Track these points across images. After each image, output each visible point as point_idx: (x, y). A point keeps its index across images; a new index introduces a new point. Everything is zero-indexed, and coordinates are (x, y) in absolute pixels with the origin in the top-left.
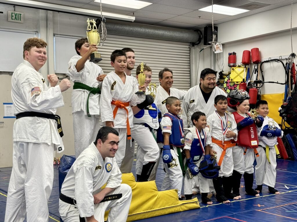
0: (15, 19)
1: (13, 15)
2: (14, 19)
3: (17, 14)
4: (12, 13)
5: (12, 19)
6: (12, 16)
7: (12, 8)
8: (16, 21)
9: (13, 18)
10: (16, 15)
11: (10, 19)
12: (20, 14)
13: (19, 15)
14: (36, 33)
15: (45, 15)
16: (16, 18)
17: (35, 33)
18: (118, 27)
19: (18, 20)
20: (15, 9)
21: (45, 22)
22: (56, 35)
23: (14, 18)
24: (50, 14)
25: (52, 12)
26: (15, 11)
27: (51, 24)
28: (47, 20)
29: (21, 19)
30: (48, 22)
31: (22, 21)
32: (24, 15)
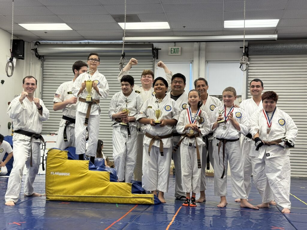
1: (173, 50)
4: (171, 48)
5: (171, 53)
6: (171, 51)
7: (173, 44)
8: (174, 54)
10: (174, 50)
11: (170, 54)
12: (178, 48)
13: (177, 49)
14: (192, 62)
15: (198, 46)
16: (174, 52)
17: (190, 62)
18: (268, 47)
19: (176, 53)
20: (175, 45)
21: (198, 52)
22: (209, 62)
23: (172, 52)
24: (203, 45)
25: (205, 43)
26: (175, 46)
27: (203, 53)
28: (200, 50)
29: (179, 52)
30: (201, 52)
31: (179, 53)
32: (181, 48)
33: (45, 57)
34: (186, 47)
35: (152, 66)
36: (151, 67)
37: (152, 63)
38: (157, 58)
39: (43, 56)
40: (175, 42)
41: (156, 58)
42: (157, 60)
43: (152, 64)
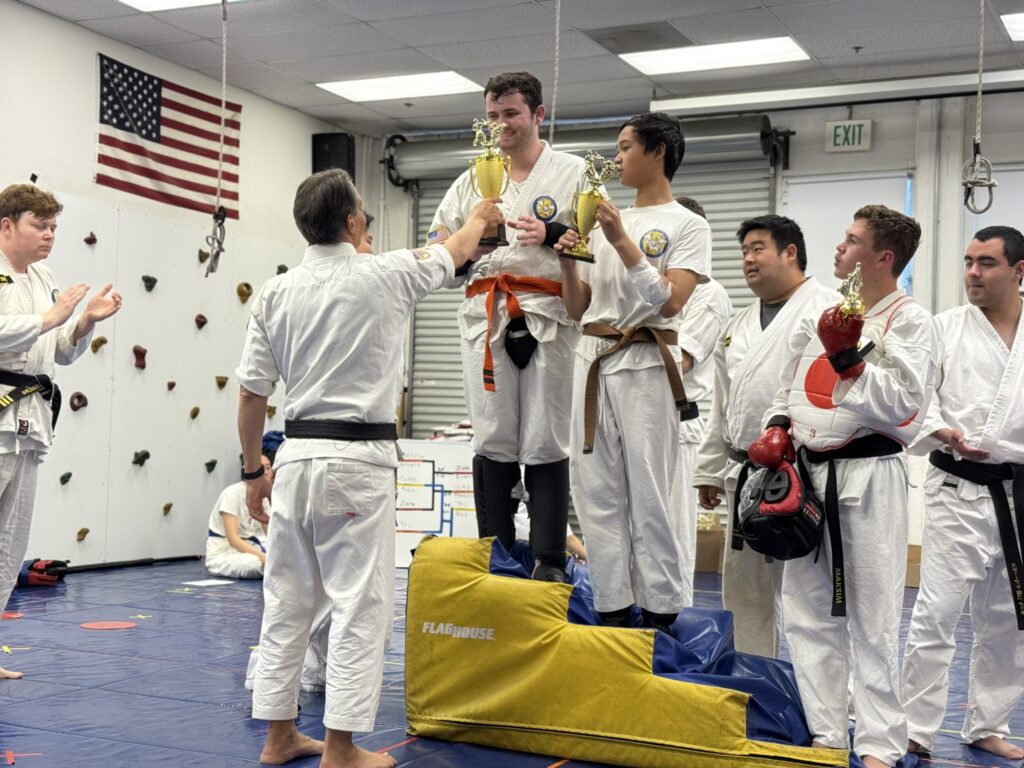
0: (844, 144)
1: (840, 131)
2: (841, 142)
3: (851, 129)
4: (836, 128)
5: (835, 144)
6: (836, 136)
7: (844, 111)
8: (846, 148)
9: (837, 142)
10: (847, 132)
11: (830, 147)
12: (860, 126)
13: (857, 129)
14: (912, 172)
15: (935, 113)
16: (846, 139)
17: (905, 174)
19: (853, 143)
20: (851, 113)
21: (935, 134)
23: (840, 140)
24: (954, 107)
25: (959, 100)
26: (850, 118)
27: (954, 138)
28: (940, 125)
29: (862, 141)
30: (945, 134)
31: (865, 144)
32: (874, 124)
33: (422, 185)
34: (893, 118)
35: (766, 194)
36: (763, 199)
37: (764, 184)
38: (786, 166)
39: (416, 181)
40: (850, 104)
41: (781, 166)
42: (786, 173)
43: (768, 189)
